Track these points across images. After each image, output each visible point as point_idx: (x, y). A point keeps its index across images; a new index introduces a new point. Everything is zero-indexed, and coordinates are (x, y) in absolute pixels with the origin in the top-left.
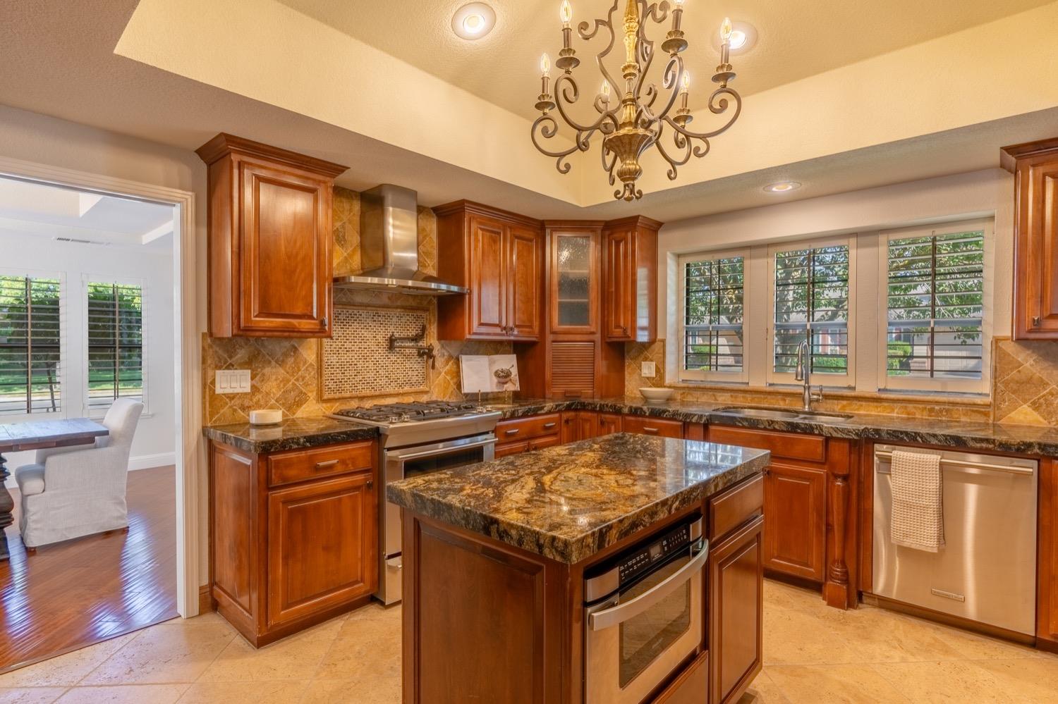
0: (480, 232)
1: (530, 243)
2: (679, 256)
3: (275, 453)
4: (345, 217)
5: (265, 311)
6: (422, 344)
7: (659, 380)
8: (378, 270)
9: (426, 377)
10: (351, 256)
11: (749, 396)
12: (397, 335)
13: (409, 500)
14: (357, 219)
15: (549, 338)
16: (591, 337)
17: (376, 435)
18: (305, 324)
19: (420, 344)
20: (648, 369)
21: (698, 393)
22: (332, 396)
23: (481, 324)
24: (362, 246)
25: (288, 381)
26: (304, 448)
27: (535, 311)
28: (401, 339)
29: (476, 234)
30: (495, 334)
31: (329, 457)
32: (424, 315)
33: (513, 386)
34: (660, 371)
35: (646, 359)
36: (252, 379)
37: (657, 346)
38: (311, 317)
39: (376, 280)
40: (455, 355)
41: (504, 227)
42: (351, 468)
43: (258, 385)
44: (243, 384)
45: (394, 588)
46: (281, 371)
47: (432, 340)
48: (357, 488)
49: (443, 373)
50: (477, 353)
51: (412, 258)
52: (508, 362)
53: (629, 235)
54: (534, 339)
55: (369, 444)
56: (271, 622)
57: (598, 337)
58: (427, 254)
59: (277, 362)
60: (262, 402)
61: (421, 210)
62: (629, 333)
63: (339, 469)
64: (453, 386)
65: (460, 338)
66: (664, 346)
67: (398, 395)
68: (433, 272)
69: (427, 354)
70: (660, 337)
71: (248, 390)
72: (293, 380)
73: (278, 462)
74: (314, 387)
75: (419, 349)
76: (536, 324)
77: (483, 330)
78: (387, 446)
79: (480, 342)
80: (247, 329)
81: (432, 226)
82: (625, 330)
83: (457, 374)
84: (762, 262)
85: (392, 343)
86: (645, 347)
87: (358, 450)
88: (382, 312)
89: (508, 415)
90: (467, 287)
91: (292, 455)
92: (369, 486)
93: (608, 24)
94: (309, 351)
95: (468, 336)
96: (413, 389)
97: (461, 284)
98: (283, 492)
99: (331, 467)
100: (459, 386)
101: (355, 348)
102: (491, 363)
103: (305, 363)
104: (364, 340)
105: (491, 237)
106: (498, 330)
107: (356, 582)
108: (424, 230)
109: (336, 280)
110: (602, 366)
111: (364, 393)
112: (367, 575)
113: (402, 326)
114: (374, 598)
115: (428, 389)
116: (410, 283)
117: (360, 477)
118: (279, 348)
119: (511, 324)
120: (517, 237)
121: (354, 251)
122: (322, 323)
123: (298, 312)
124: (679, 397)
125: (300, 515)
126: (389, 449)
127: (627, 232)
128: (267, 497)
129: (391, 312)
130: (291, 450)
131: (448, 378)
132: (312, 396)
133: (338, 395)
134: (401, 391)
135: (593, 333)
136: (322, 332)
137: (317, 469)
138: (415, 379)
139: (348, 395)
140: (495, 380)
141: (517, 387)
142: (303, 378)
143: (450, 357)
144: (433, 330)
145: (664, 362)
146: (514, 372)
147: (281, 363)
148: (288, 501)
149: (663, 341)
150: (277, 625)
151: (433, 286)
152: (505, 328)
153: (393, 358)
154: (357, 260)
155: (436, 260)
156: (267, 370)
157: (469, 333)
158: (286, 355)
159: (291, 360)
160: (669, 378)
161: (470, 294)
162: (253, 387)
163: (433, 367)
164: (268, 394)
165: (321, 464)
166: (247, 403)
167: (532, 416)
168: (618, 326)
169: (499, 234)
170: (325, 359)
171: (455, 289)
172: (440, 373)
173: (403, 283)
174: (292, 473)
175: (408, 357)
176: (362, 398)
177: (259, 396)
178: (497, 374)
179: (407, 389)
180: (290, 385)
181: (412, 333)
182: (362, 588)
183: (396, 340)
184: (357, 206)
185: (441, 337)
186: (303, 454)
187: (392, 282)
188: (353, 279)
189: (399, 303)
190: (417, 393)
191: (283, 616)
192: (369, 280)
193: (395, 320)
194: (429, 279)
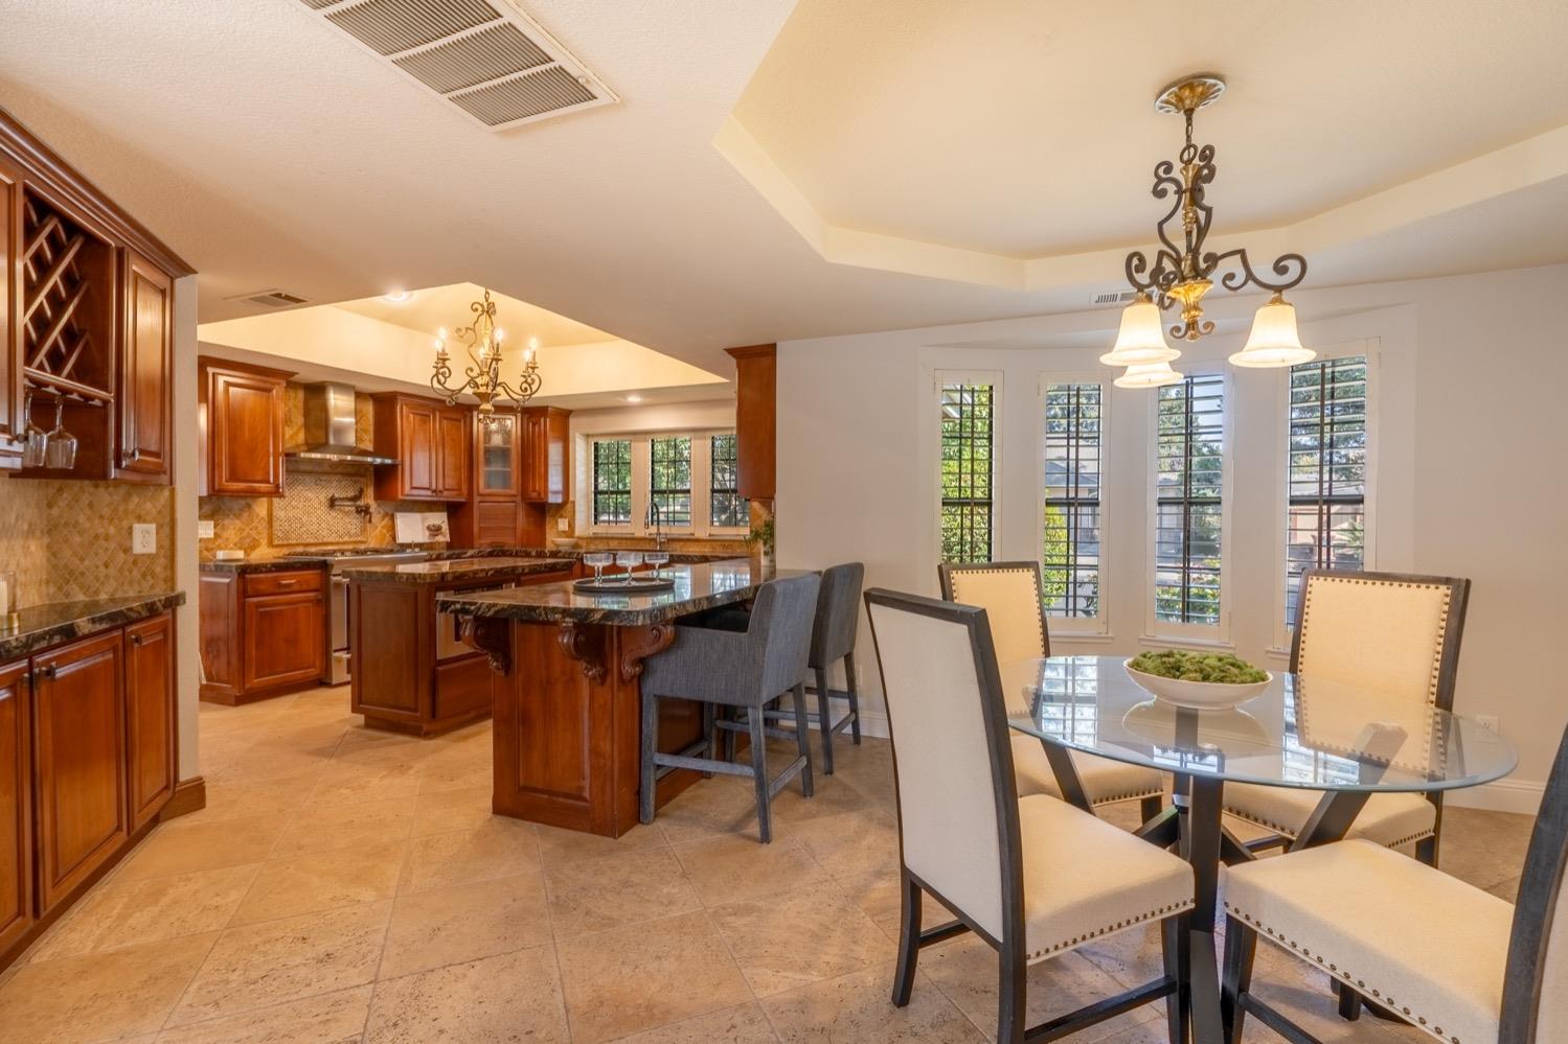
0: (412, 416)
1: (458, 423)
2: (588, 436)
3: (250, 573)
4: (291, 403)
5: (233, 477)
6: (361, 503)
7: (570, 533)
8: (322, 446)
9: (364, 530)
10: (296, 433)
11: (629, 542)
12: (337, 496)
13: (355, 574)
14: (301, 405)
15: (477, 499)
16: (513, 499)
17: (324, 567)
18: (263, 486)
19: (358, 503)
20: (563, 525)
21: (597, 542)
22: (280, 542)
23: (413, 488)
24: (306, 426)
25: (244, 530)
26: (270, 571)
27: (464, 476)
28: (341, 499)
29: (408, 417)
30: (425, 495)
31: (288, 579)
32: (361, 479)
33: (444, 538)
34: (571, 525)
35: (561, 517)
36: (215, 527)
37: (569, 505)
38: (268, 482)
39: (318, 456)
40: (390, 513)
41: (434, 411)
42: (304, 587)
43: (219, 532)
44: (208, 532)
45: (340, 674)
46: (237, 522)
47: (369, 499)
48: (311, 601)
49: (379, 528)
50: (411, 511)
51: (351, 423)
52: (440, 519)
53: (542, 420)
54: (463, 500)
55: (319, 571)
56: (247, 686)
57: (519, 498)
58: (365, 431)
59: (235, 515)
60: (223, 546)
61: (359, 395)
62: (542, 494)
63: (296, 588)
64: (388, 537)
65: (393, 499)
66: (574, 507)
67: (338, 543)
68: (370, 447)
69: (364, 511)
70: (571, 499)
71: (212, 536)
72: (248, 530)
73: (252, 579)
74: (265, 535)
75: (357, 507)
76: (464, 487)
77: (416, 492)
78: (333, 573)
79: (415, 502)
80: (220, 491)
81: (369, 408)
82: (539, 494)
83: (392, 528)
84: (642, 445)
85: (332, 503)
86: (559, 507)
87: (310, 575)
88: (324, 478)
89: (434, 556)
90: (400, 459)
91: (262, 575)
92: (319, 601)
93: (474, 330)
94: (261, 507)
95: (400, 497)
96: (352, 539)
97: (394, 456)
98: (255, 600)
99: (289, 585)
100: (394, 538)
101: (301, 506)
102: (424, 520)
103: (258, 516)
104: (307, 499)
105: (421, 419)
106: (429, 493)
107: (309, 667)
108: (361, 411)
109: (287, 455)
110: (522, 520)
111: (308, 541)
112: (318, 664)
113: (343, 491)
114: (323, 682)
115: (364, 540)
116: (349, 458)
117: (312, 595)
118: (236, 505)
119: (440, 487)
120: (447, 419)
121: (299, 429)
122: (277, 486)
123: (258, 478)
124: (584, 545)
125: (268, 618)
126: (334, 575)
127: (540, 417)
128: (244, 603)
129: (333, 478)
130: (261, 572)
131: (384, 531)
132: (264, 542)
133: (286, 542)
134: (341, 540)
135: (514, 496)
136: (276, 492)
137: (280, 585)
138: (353, 531)
139: (294, 542)
140: (427, 533)
141: (448, 539)
142: (256, 528)
143: (386, 514)
144: (370, 492)
145: (574, 520)
146: (445, 527)
147: (238, 517)
148: (259, 605)
149: (574, 502)
150: (251, 689)
151: (369, 459)
152: (435, 491)
153: (334, 514)
154: (301, 437)
155: (372, 436)
156: (226, 522)
157: (402, 494)
158: (242, 510)
159: (246, 515)
160: (578, 532)
161: (402, 465)
162: (215, 534)
163: (370, 521)
164: (227, 539)
165: (284, 582)
166: (210, 546)
167: (456, 558)
168: (534, 491)
169: (429, 416)
170: (275, 514)
171: (388, 461)
172: (377, 527)
173: (343, 457)
174: (262, 587)
175: (347, 513)
176: (307, 545)
177: (219, 541)
178: (428, 528)
179: (346, 539)
180: (245, 534)
181: (351, 494)
182: (313, 672)
183: (336, 499)
184: (301, 395)
185: (378, 497)
186: (270, 575)
187: (335, 457)
188: (302, 455)
189: (339, 470)
190: (354, 542)
191: (255, 682)
192: (313, 455)
193: (335, 484)
194: (365, 453)
